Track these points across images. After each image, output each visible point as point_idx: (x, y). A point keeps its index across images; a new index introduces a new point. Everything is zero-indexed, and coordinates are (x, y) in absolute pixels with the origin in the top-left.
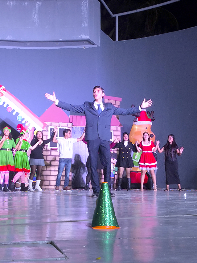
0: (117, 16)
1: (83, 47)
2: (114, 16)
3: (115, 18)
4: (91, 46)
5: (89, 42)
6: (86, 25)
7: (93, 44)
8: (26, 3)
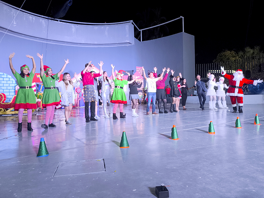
0: (141, 30)
1: (127, 45)
2: (140, 30)
3: (140, 31)
4: (131, 45)
5: (129, 43)
6: (128, 36)
7: (131, 44)
8: (102, 28)
